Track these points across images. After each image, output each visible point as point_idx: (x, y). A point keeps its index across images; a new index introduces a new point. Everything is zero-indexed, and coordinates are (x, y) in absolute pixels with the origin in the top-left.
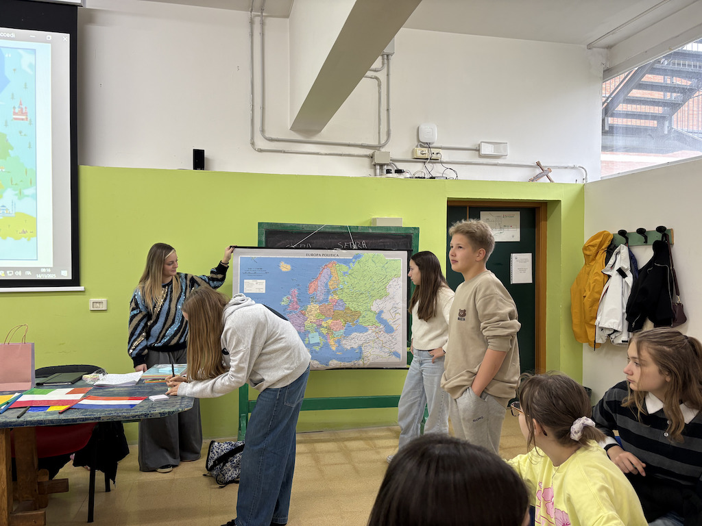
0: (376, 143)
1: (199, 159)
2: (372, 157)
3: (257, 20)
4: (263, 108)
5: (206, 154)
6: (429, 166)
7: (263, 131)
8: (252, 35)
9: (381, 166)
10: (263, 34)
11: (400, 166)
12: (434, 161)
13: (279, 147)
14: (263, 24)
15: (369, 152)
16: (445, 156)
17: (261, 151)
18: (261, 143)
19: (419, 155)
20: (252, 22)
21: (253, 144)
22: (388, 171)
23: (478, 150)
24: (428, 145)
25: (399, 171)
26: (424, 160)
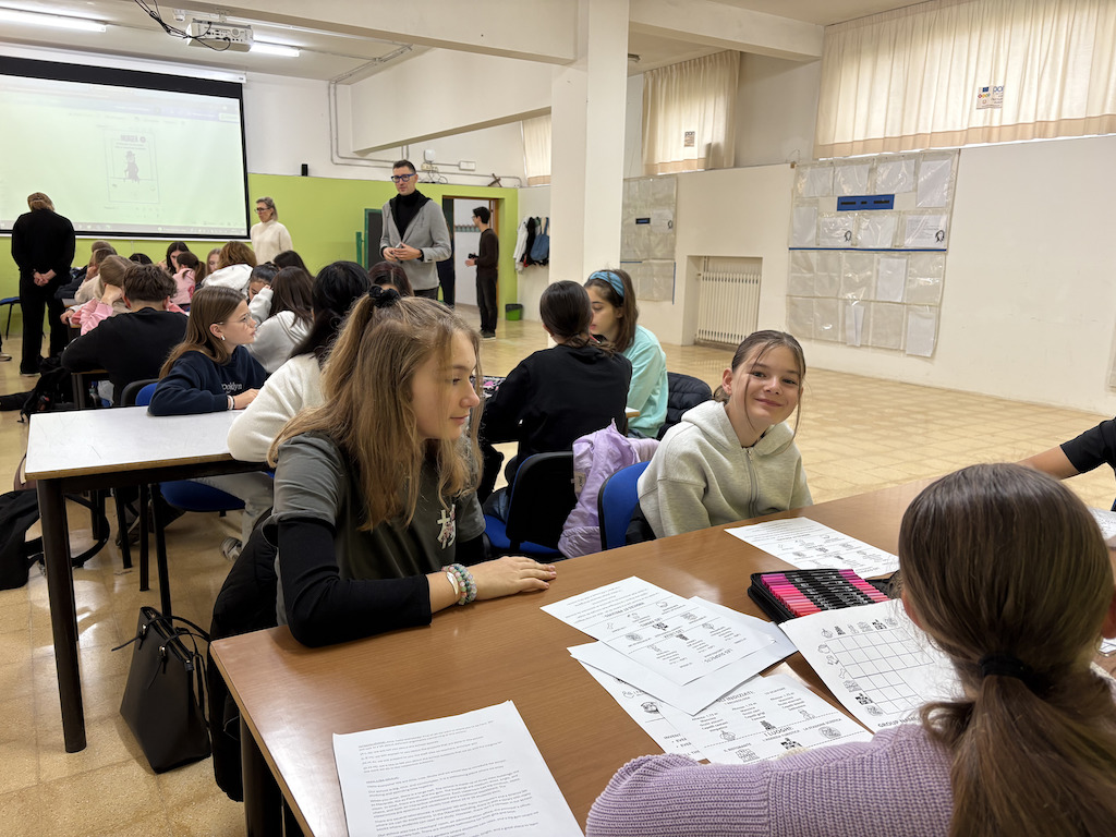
1: (305, 170)
3: (332, 86)
4: (337, 139)
5: (309, 167)
6: (431, 175)
7: (337, 152)
8: (329, 95)
12: (433, 172)
13: (348, 161)
14: (335, 88)
16: (440, 169)
17: (337, 164)
18: (337, 160)
19: (425, 168)
20: (329, 88)
21: (332, 160)
23: (459, 166)
24: (430, 163)
26: (428, 172)
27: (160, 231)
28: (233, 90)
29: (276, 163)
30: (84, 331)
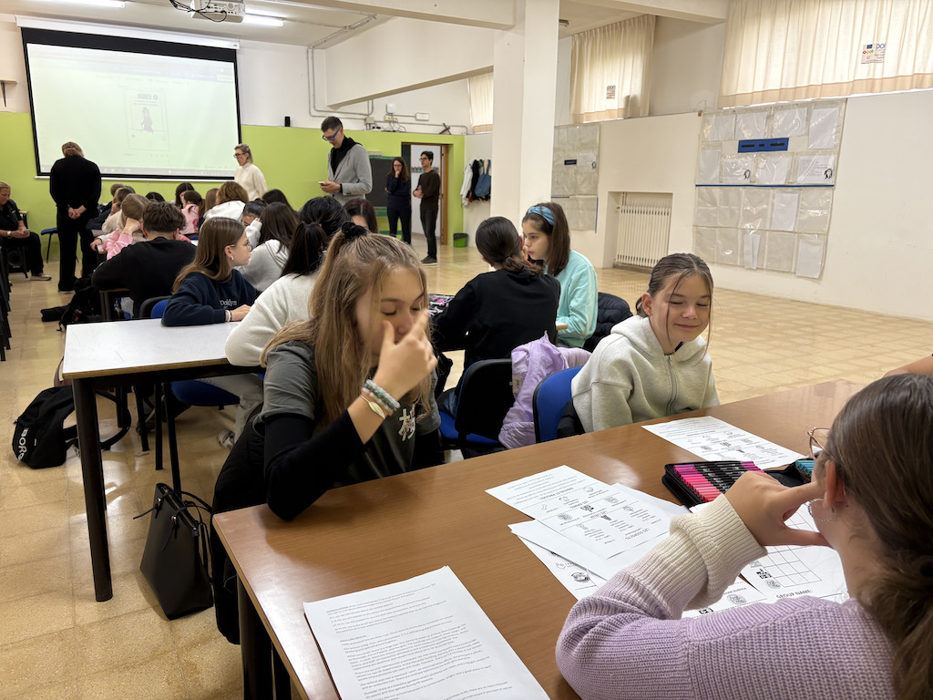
0: (366, 113)
1: (288, 121)
2: (365, 120)
3: (310, 50)
4: (314, 95)
5: (290, 119)
6: (392, 125)
7: (314, 107)
8: (308, 58)
9: (370, 124)
11: (379, 125)
12: (394, 122)
14: (313, 53)
15: (364, 117)
16: (400, 119)
17: (313, 116)
18: (314, 113)
19: (387, 119)
20: (308, 52)
21: (310, 113)
22: (373, 128)
23: (415, 117)
24: (391, 114)
25: (379, 128)
26: (390, 122)
27: (170, 173)
28: (228, 55)
29: (263, 115)
30: (109, 257)
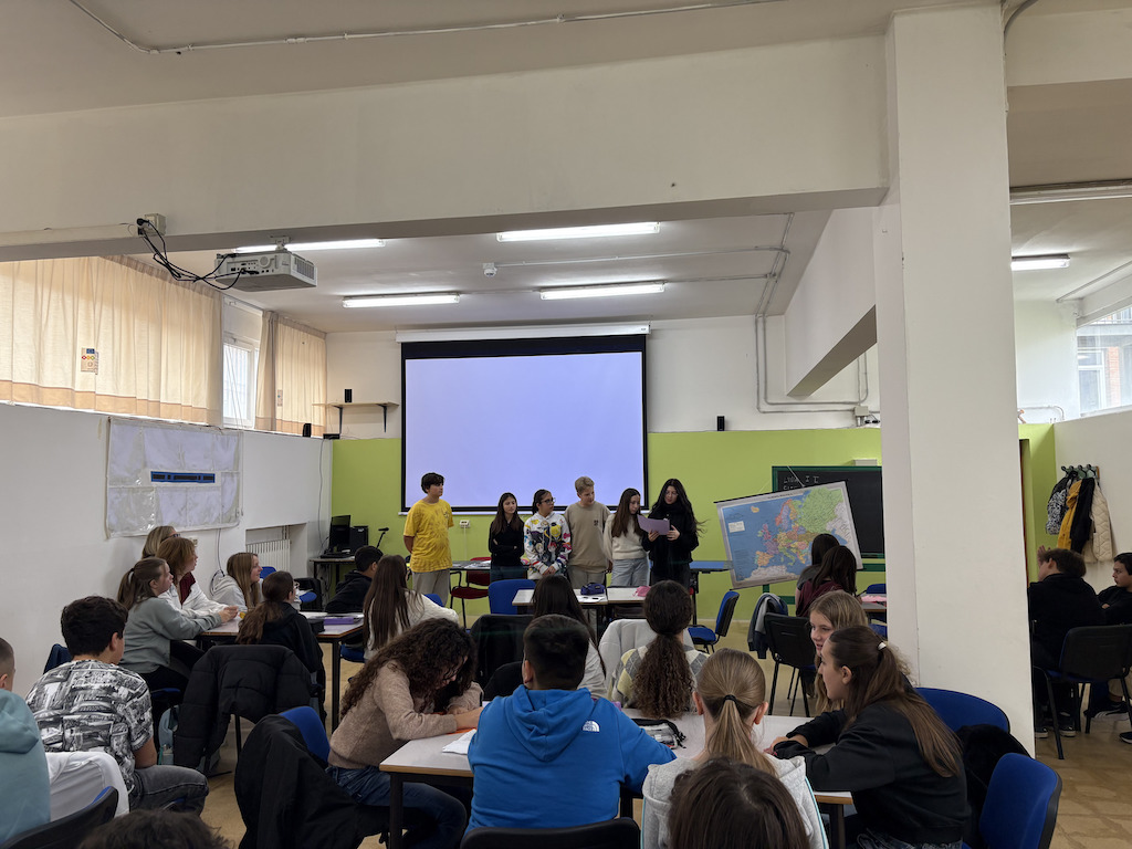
0: (857, 400)
1: (721, 423)
2: (853, 411)
3: (760, 320)
4: (766, 382)
5: (726, 418)
7: (766, 398)
8: (757, 331)
9: (862, 417)
10: (764, 329)
11: (878, 417)
13: (780, 409)
14: (764, 322)
15: (851, 407)
17: (764, 412)
18: (765, 407)
20: (756, 322)
21: (758, 408)
22: (867, 422)
25: (875, 422)
29: (686, 418)
